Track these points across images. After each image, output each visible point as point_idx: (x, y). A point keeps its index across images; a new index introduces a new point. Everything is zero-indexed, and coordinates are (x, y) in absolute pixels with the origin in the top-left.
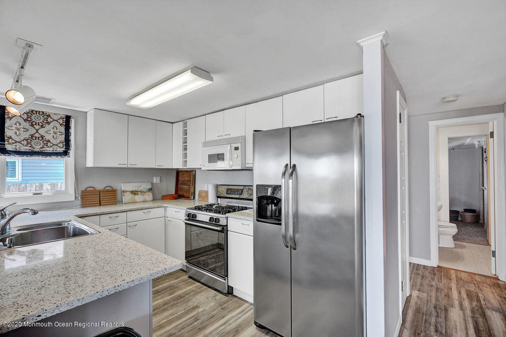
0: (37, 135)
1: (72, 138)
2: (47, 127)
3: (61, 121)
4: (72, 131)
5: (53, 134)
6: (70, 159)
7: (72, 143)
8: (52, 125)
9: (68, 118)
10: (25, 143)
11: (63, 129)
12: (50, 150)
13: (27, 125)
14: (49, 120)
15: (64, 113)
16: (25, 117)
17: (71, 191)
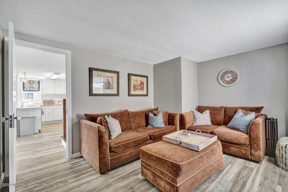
0: (32, 86)
1: (40, 86)
2: (34, 84)
3: (37, 82)
4: (40, 85)
5: (35, 86)
6: (40, 92)
7: (40, 88)
8: (35, 83)
9: (39, 81)
10: (29, 88)
11: (38, 84)
12: (35, 90)
13: (29, 84)
14: (34, 82)
15: (38, 80)
16: (29, 82)
17: (40, 100)
